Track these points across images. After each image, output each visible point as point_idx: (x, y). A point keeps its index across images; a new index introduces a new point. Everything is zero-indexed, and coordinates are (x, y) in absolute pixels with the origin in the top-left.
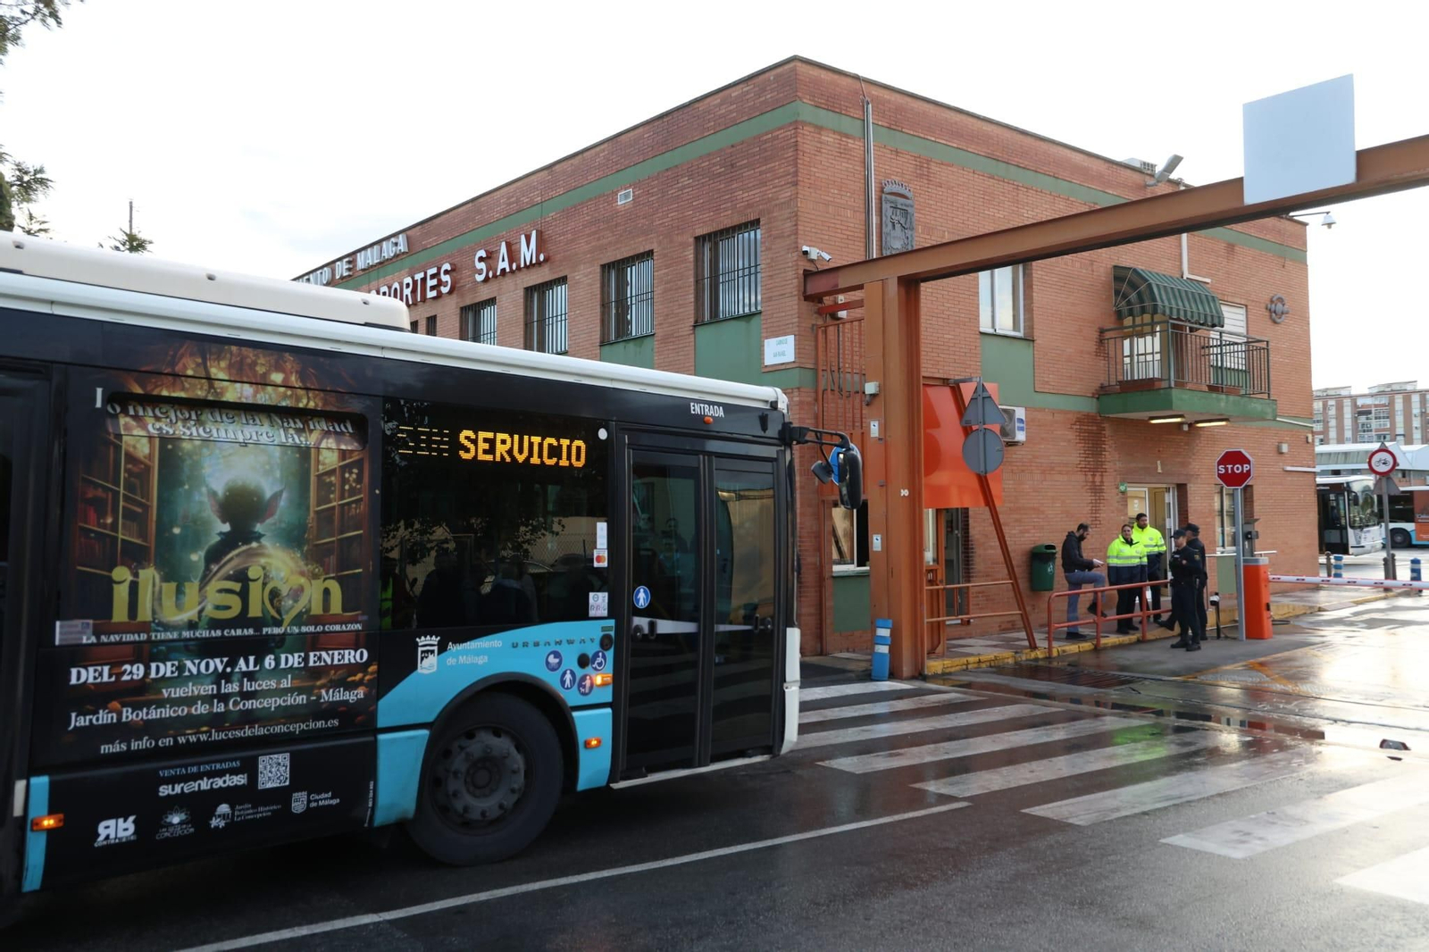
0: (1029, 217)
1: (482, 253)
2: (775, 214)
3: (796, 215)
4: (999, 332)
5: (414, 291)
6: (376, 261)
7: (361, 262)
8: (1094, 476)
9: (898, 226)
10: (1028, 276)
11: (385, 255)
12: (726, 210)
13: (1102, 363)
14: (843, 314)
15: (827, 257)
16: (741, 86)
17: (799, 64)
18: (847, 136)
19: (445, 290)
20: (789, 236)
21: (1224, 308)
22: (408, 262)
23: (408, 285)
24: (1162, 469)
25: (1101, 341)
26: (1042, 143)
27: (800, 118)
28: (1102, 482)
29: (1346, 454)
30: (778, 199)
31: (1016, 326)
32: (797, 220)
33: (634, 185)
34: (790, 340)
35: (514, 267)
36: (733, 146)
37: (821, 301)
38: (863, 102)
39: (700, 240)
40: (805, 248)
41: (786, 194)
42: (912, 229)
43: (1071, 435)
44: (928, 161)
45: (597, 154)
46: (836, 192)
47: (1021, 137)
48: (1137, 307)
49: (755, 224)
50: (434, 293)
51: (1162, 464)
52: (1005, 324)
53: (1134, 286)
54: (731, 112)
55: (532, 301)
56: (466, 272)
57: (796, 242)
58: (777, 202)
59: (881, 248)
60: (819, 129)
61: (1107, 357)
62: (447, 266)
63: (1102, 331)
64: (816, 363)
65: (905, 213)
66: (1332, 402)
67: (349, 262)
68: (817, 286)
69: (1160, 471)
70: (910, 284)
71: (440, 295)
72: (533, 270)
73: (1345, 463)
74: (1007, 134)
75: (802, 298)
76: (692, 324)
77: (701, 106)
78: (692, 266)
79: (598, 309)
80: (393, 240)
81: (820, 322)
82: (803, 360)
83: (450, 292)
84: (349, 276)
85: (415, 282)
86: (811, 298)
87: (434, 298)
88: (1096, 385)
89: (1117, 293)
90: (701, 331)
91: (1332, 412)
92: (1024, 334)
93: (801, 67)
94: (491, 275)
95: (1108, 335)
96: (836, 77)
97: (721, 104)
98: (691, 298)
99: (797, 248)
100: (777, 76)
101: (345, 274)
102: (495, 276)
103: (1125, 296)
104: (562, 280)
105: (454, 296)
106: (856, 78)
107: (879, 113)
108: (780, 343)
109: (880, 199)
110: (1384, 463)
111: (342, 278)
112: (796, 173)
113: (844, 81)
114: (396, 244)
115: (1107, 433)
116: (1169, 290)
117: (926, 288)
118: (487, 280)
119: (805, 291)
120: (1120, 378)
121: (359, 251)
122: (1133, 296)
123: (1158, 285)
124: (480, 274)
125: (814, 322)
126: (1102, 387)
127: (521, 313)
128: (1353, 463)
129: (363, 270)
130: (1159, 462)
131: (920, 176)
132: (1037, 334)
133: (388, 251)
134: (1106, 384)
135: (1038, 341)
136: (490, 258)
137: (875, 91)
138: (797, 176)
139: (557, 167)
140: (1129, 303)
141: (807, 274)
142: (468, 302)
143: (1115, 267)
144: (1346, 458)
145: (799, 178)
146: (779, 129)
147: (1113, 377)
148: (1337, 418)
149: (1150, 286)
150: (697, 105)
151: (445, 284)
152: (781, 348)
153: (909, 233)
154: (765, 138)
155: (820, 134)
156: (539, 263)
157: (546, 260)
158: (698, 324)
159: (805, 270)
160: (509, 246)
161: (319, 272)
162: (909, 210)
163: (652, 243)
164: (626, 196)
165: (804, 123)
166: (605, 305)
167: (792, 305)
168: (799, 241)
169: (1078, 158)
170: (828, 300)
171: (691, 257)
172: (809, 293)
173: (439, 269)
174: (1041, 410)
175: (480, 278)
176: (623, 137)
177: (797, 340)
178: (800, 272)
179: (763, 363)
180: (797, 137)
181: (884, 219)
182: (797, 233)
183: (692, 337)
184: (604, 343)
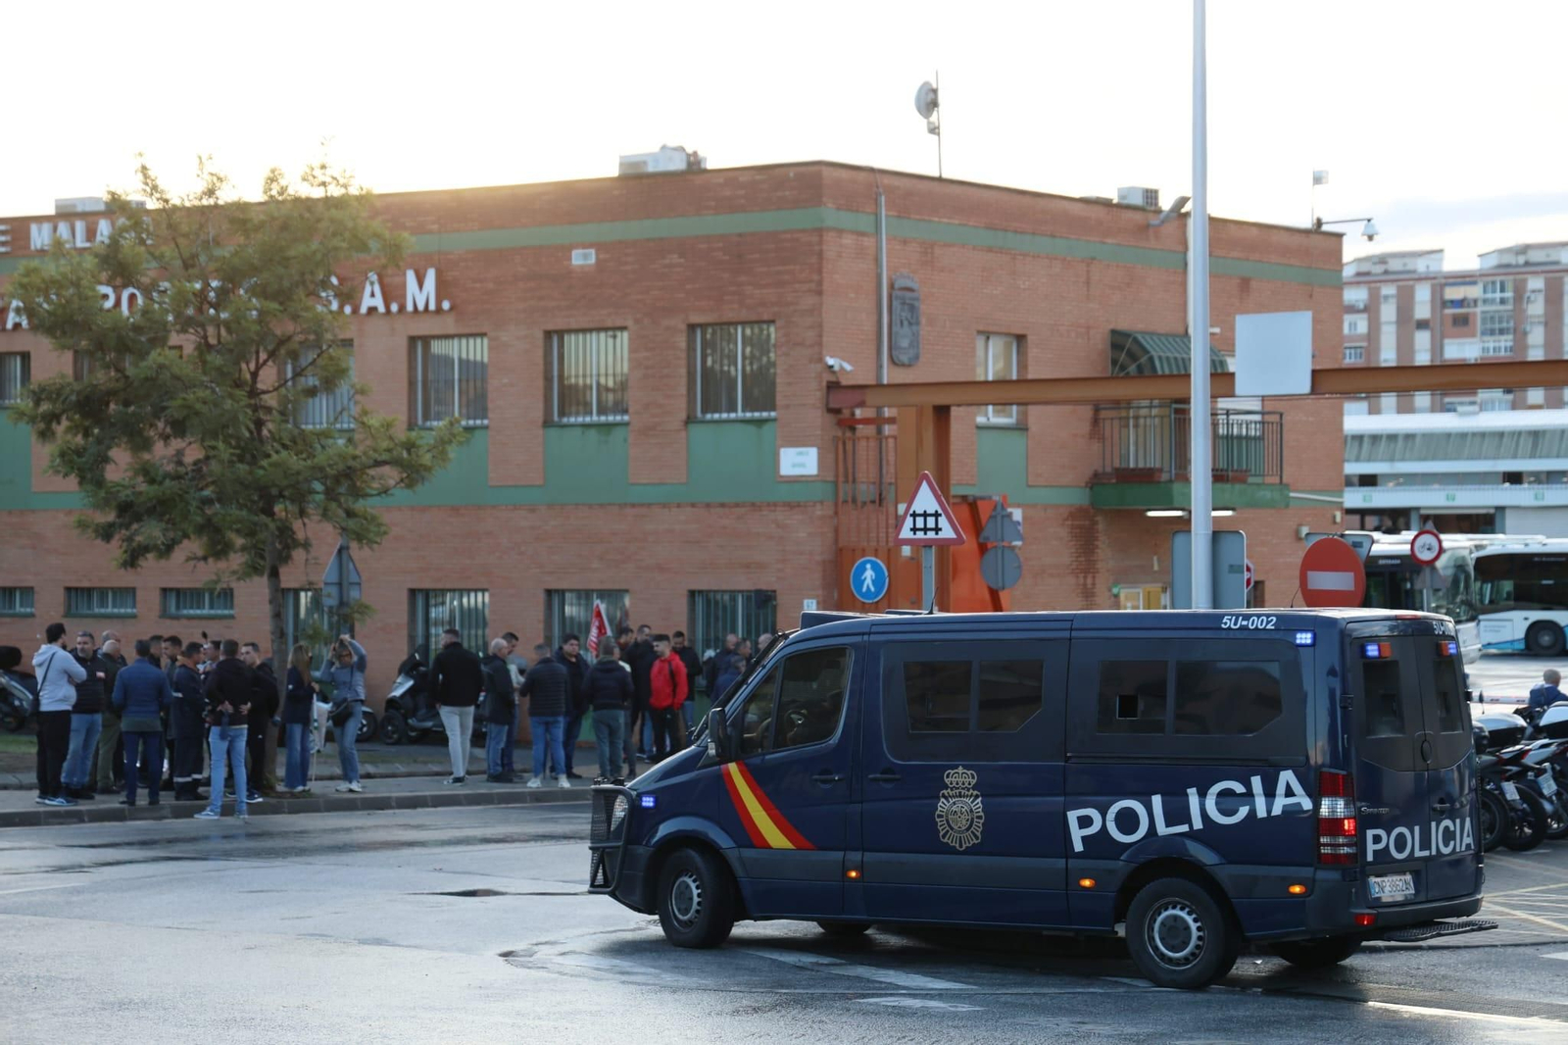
2: (795, 319)
3: (821, 326)
4: (993, 422)
8: (1085, 578)
9: (906, 323)
10: (1023, 355)
12: (730, 302)
13: (1096, 446)
15: (848, 367)
16: (755, 173)
17: (825, 168)
18: (863, 235)
20: (810, 345)
24: (1159, 565)
25: (1095, 420)
27: (825, 224)
28: (1094, 584)
29: (1536, 434)
30: (799, 305)
32: (821, 329)
33: (599, 247)
34: (812, 452)
35: (394, 308)
36: (739, 235)
37: (841, 414)
38: (876, 194)
39: (692, 328)
40: (829, 361)
41: (809, 301)
42: (918, 324)
43: (1064, 532)
44: (933, 245)
45: (538, 196)
46: (853, 295)
49: (768, 323)
51: (1159, 560)
53: (1132, 357)
55: (415, 352)
57: (821, 355)
58: (795, 307)
59: (891, 348)
60: (841, 232)
61: (1102, 439)
63: (1097, 410)
64: (837, 476)
65: (912, 308)
66: (1536, 283)
68: (838, 399)
69: (1156, 568)
70: (941, 411)
72: (429, 318)
73: (1533, 456)
75: (825, 411)
76: (680, 420)
77: (697, 180)
78: (683, 355)
79: (538, 382)
81: (840, 435)
82: (825, 474)
86: (832, 410)
88: (1089, 473)
89: (1114, 362)
90: (695, 430)
91: (1536, 308)
92: (1017, 420)
93: (826, 171)
94: (348, 310)
95: (1103, 413)
96: (854, 173)
98: (683, 390)
99: (821, 360)
100: (799, 177)
103: (1123, 368)
104: (478, 338)
106: (872, 170)
107: (891, 203)
108: (800, 454)
109: (890, 297)
110: (1429, 549)
112: (820, 283)
113: (862, 176)
115: (1101, 527)
116: (1173, 361)
118: (340, 315)
119: (827, 403)
120: (1117, 464)
122: (1133, 369)
123: (1160, 358)
124: (328, 306)
125: (835, 434)
126: (1096, 475)
128: (1548, 456)
130: (1155, 558)
131: (925, 264)
132: (1030, 421)
134: (1100, 470)
135: (1032, 428)
136: (349, 290)
137: (887, 180)
138: (820, 285)
141: (831, 387)
143: (1114, 332)
144: (1535, 445)
145: (824, 285)
146: (800, 231)
147: (1108, 462)
148: (1546, 324)
149: (1151, 359)
150: (691, 177)
152: (799, 459)
153: (914, 328)
155: (841, 237)
156: (440, 312)
157: (453, 309)
158: (689, 420)
159: (829, 384)
160: (384, 280)
162: (916, 303)
164: (586, 256)
165: (829, 229)
166: (547, 378)
167: (815, 417)
168: (824, 353)
171: (683, 345)
172: (831, 405)
174: (1034, 506)
177: (819, 453)
178: (824, 384)
179: (779, 472)
180: (821, 243)
181: (894, 317)
182: (820, 344)
183: (683, 434)
184: (547, 423)
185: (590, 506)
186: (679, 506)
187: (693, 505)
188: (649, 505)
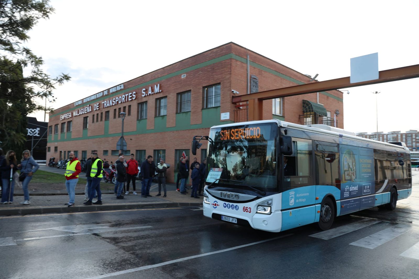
0: (284, 86)
1: (144, 89)
2: (225, 81)
3: (231, 82)
4: (276, 114)
5: (125, 99)
6: (115, 91)
7: (111, 91)
9: (254, 86)
10: (283, 101)
11: (118, 89)
12: (212, 80)
14: (241, 108)
15: (238, 93)
16: (216, 49)
17: (232, 44)
18: (243, 63)
19: (134, 99)
20: (228, 87)
21: (327, 112)
22: (124, 91)
23: (124, 97)
25: (299, 118)
26: (287, 68)
27: (232, 58)
30: (226, 78)
31: (280, 113)
32: (231, 83)
33: (186, 73)
34: (228, 114)
35: (153, 93)
36: (214, 64)
37: (236, 104)
38: (247, 55)
39: (204, 88)
40: (233, 90)
41: (228, 76)
42: (258, 87)
44: (262, 71)
45: (177, 65)
46: (240, 77)
47: (283, 67)
48: (308, 110)
49: (219, 84)
50: (131, 99)
52: (278, 113)
53: (307, 105)
54: (213, 55)
55: (157, 102)
56: (140, 94)
57: (231, 89)
58: (225, 78)
59: (250, 91)
60: (237, 61)
62: (134, 93)
63: (300, 116)
64: (235, 120)
65: (256, 83)
67: (108, 91)
68: (235, 100)
70: (261, 100)
71: (132, 100)
72: (158, 94)
74: (280, 66)
75: (232, 103)
76: (201, 109)
77: (205, 54)
78: (201, 94)
79: (175, 104)
80: (120, 86)
81: (236, 109)
82: (231, 119)
83: (135, 99)
84: (108, 95)
85: (126, 96)
86: (234, 103)
87: (131, 101)
89: (303, 106)
90: (204, 111)
92: (282, 115)
93: (233, 45)
94: (146, 95)
95: (301, 117)
96: (241, 48)
97: (211, 53)
98: (201, 102)
99: (231, 90)
100: (226, 47)
101: (107, 94)
102: (147, 95)
103: (305, 107)
104: (166, 97)
105: (136, 100)
106: (245, 49)
107: (251, 58)
108: (225, 114)
109: (250, 80)
111: (106, 95)
112: (231, 71)
113: (243, 49)
114: (121, 87)
116: (315, 106)
117: (264, 102)
118: (145, 96)
119: (232, 102)
121: (111, 88)
122: (307, 107)
123: (313, 105)
124: (143, 95)
125: (234, 109)
127: (154, 105)
129: (112, 93)
131: (260, 74)
132: (286, 116)
133: (119, 88)
135: (286, 117)
136: (146, 91)
137: (250, 52)
138: (231, 72)
139: (165, 68)
140: (306, 109)
141: (233, 97)
142: (140, 102)
143: (303, 100)
145: (232, 73)
146: (227, 60)
149: (311, 105)
150: (204, 53)
151: (134, 97)
152: (225, 116)
154: (222, 62)
155: (237, 62)
156: (160, 92)
157: (162, 92)
158: (203, 109)
159: (233, 96)
160: (152, 88)
161: (99, 93)
163: (191, 88)
164: (184, 76)
165: (233, 59)
166: (177, 103)
167: (229, 105)
168: (231, 88)
169: (295, 73)
170: (238, 104)
171: (201, 92)
172: (233, 102)
173: (132, 93)
175: (143, 96)
176: (184, 61)
177: (230, 114)
178: (231, 96)
179: (220, 119)
180: (231, 62)
181: (251, 84)
182: (230, 86)
183: (201, 112)
184: (177, 113)
185: (183, 130)
186: (200, 129)
187: (203, 129)
188: (194, 129)
